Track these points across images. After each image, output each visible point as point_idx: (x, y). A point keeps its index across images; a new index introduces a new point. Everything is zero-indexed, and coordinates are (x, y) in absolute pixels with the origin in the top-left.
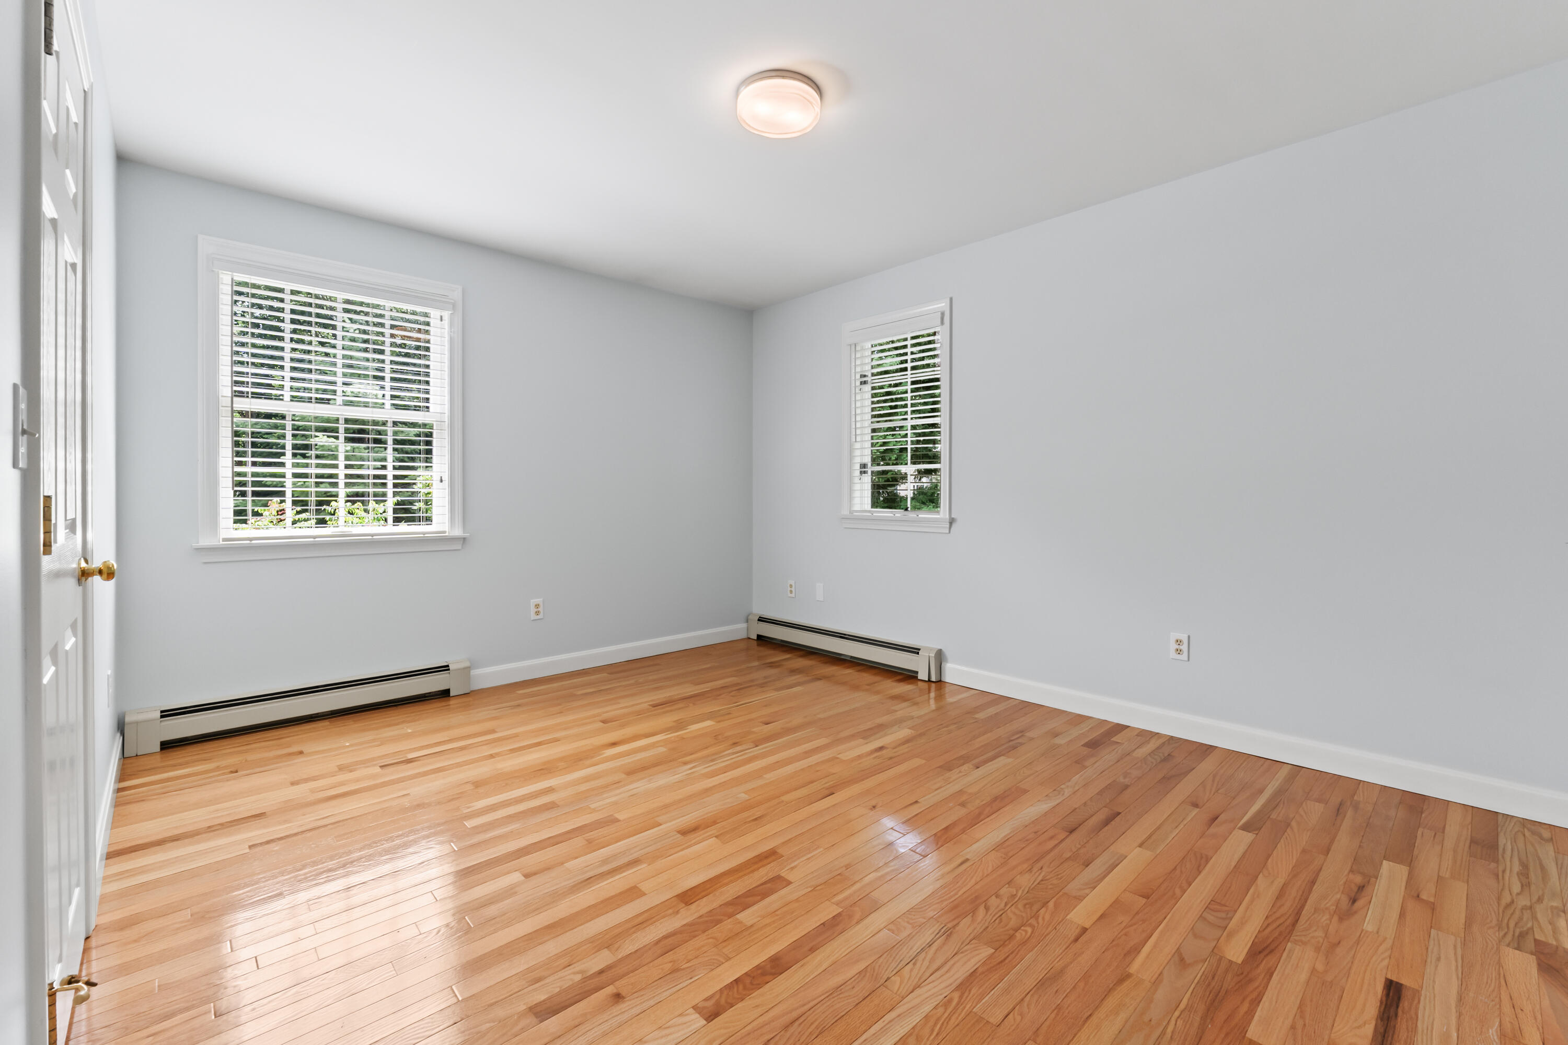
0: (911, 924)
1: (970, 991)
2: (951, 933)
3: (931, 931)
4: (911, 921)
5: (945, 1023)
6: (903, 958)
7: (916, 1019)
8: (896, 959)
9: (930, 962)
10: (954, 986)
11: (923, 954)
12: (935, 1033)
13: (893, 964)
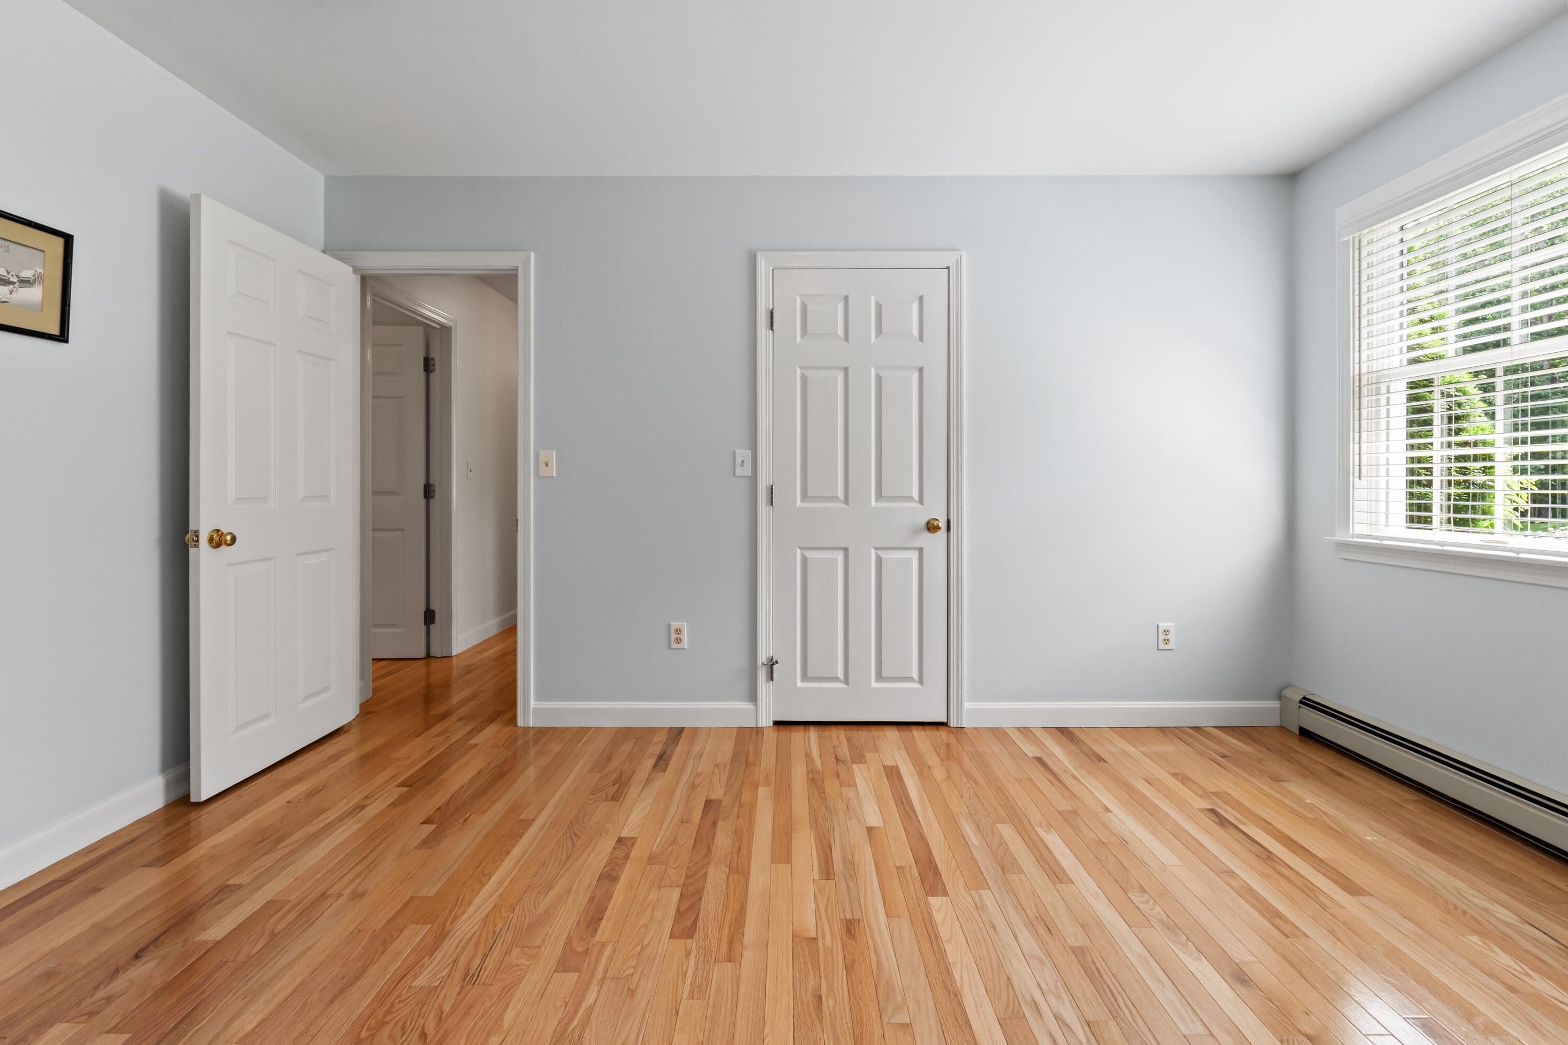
0: (514, 966)
1: (435, 937)
2: (465, 979)
3: (488, 970)
4: (514, 968)
5: (453, 908)
6: (507, 932)
7: (477, 900)
8: (514, 928)
9: (480, 941)
10: (451, 935)
11: (489, 944)
12: (460, 899)
13: (514, 924)
